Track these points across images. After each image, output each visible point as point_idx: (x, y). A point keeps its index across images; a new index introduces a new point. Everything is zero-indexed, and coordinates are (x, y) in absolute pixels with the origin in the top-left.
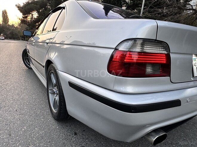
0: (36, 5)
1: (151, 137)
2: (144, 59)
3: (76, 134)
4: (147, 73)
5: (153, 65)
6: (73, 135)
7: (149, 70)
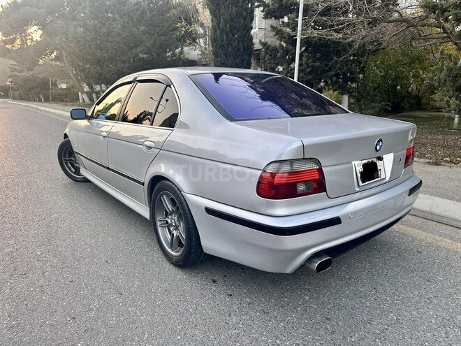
0: (35, 9)
1: (314, 264)
2: (293, 179)
3: (214, 281)
4: (299, 192)
5: (305, 182)
6: (212, 283)
7: (301, 188)
